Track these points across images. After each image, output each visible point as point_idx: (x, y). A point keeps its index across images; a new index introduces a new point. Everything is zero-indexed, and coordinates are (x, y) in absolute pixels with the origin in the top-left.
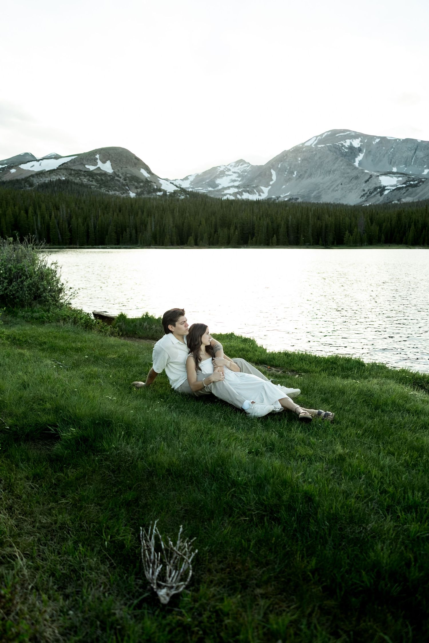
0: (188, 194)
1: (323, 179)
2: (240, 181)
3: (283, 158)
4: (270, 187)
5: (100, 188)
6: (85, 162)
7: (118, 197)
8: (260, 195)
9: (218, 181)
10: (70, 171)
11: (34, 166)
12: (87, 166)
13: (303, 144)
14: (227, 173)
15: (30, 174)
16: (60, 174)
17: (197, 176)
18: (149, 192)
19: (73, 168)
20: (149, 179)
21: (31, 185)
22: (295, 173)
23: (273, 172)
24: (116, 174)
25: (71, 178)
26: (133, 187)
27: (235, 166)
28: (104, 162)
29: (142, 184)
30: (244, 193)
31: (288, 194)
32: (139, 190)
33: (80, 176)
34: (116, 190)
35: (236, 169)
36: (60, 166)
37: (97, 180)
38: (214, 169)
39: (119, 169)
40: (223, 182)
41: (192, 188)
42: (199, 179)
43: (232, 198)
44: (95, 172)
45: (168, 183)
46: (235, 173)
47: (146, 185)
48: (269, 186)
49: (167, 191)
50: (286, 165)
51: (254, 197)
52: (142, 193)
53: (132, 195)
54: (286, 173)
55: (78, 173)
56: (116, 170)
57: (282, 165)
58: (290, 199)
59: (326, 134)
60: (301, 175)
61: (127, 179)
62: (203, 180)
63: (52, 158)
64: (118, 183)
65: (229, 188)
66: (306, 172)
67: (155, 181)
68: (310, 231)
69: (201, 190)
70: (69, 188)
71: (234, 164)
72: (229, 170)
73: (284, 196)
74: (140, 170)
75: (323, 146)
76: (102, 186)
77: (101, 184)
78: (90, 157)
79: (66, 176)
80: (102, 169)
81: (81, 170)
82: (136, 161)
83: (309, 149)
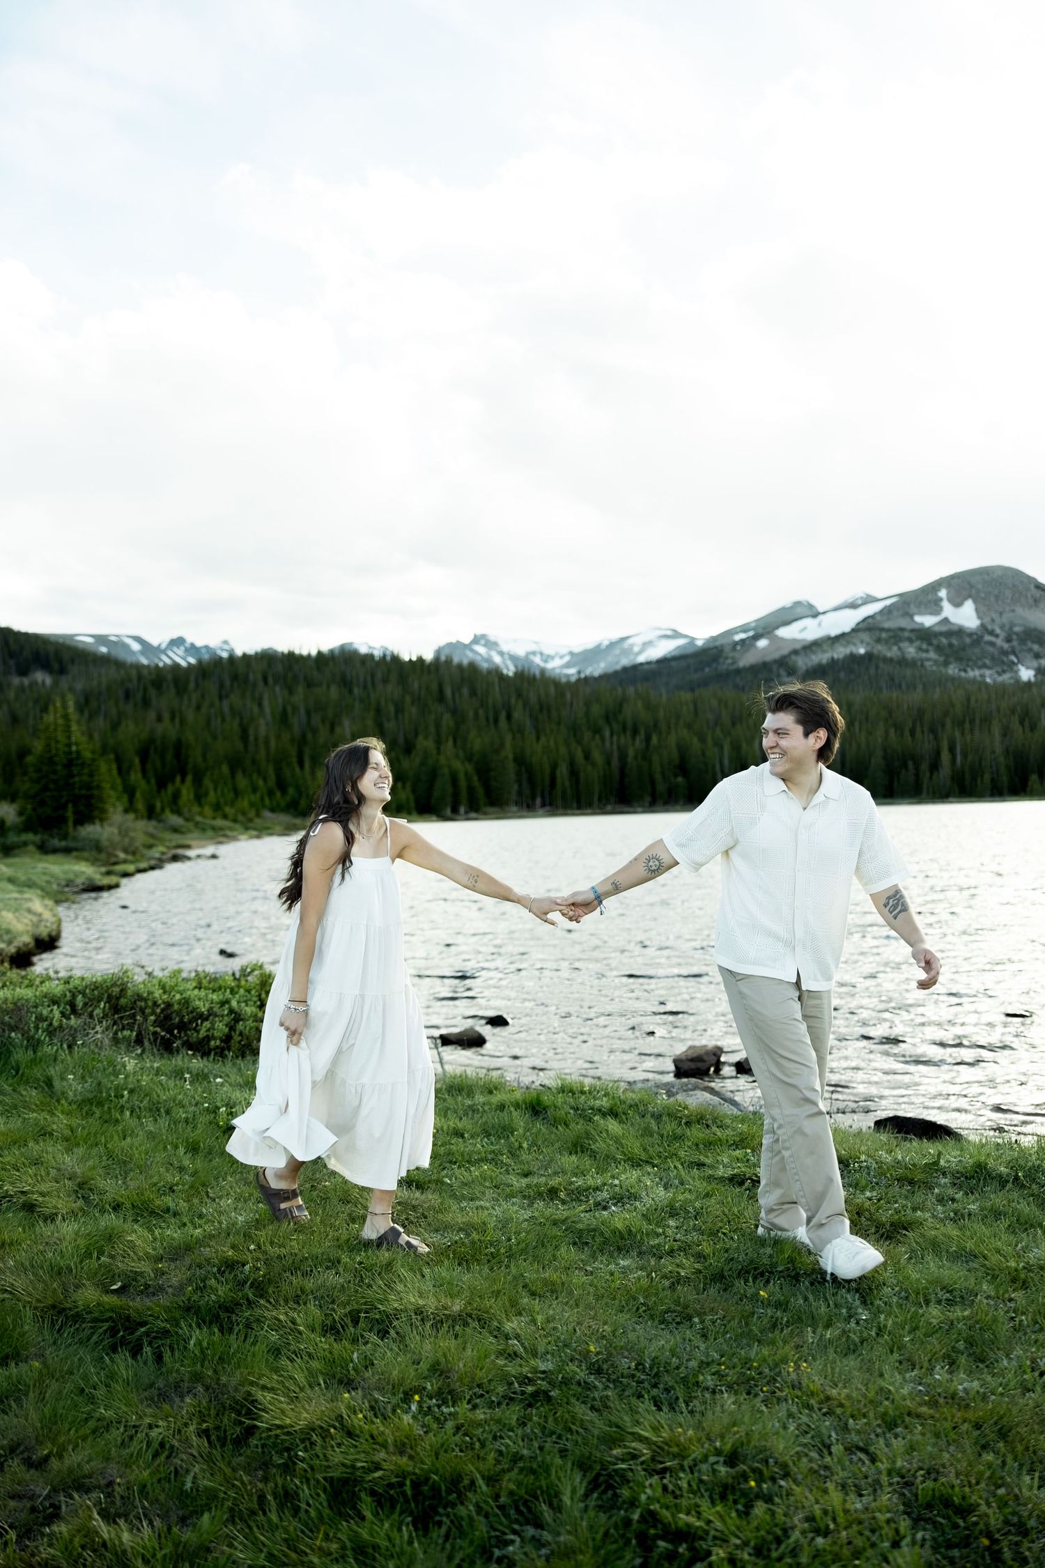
5: (946, 664)
6: (913, 609)
7: (982, 685)
10: (877, 633)
11: (805, 629)
12: (918, 619)
15: (794, 649)
16: (857, 642)
19: (886, 625)
24: (986, 629)
25: (880, 649)
26: (1029, 656)
28: (957, 604)
32: (1044, 662)
33: (901, 641)
34: (985, 666)
36: (858, 624)
37: (939, 649)
39: (995, 616)
44: (937, 629)
53: (1026, 674)
55: (896, 636)
56: (987, 620)
61: (1014, 637)
63: (848, 607)
64: (991, 649)
70: (872, 671)
76: (952, 659)
77: (947, 656)
78: (926, 597)
79: (868, 644)
80: (953, 620)
81: (902, 630)
82: (1038, 593)
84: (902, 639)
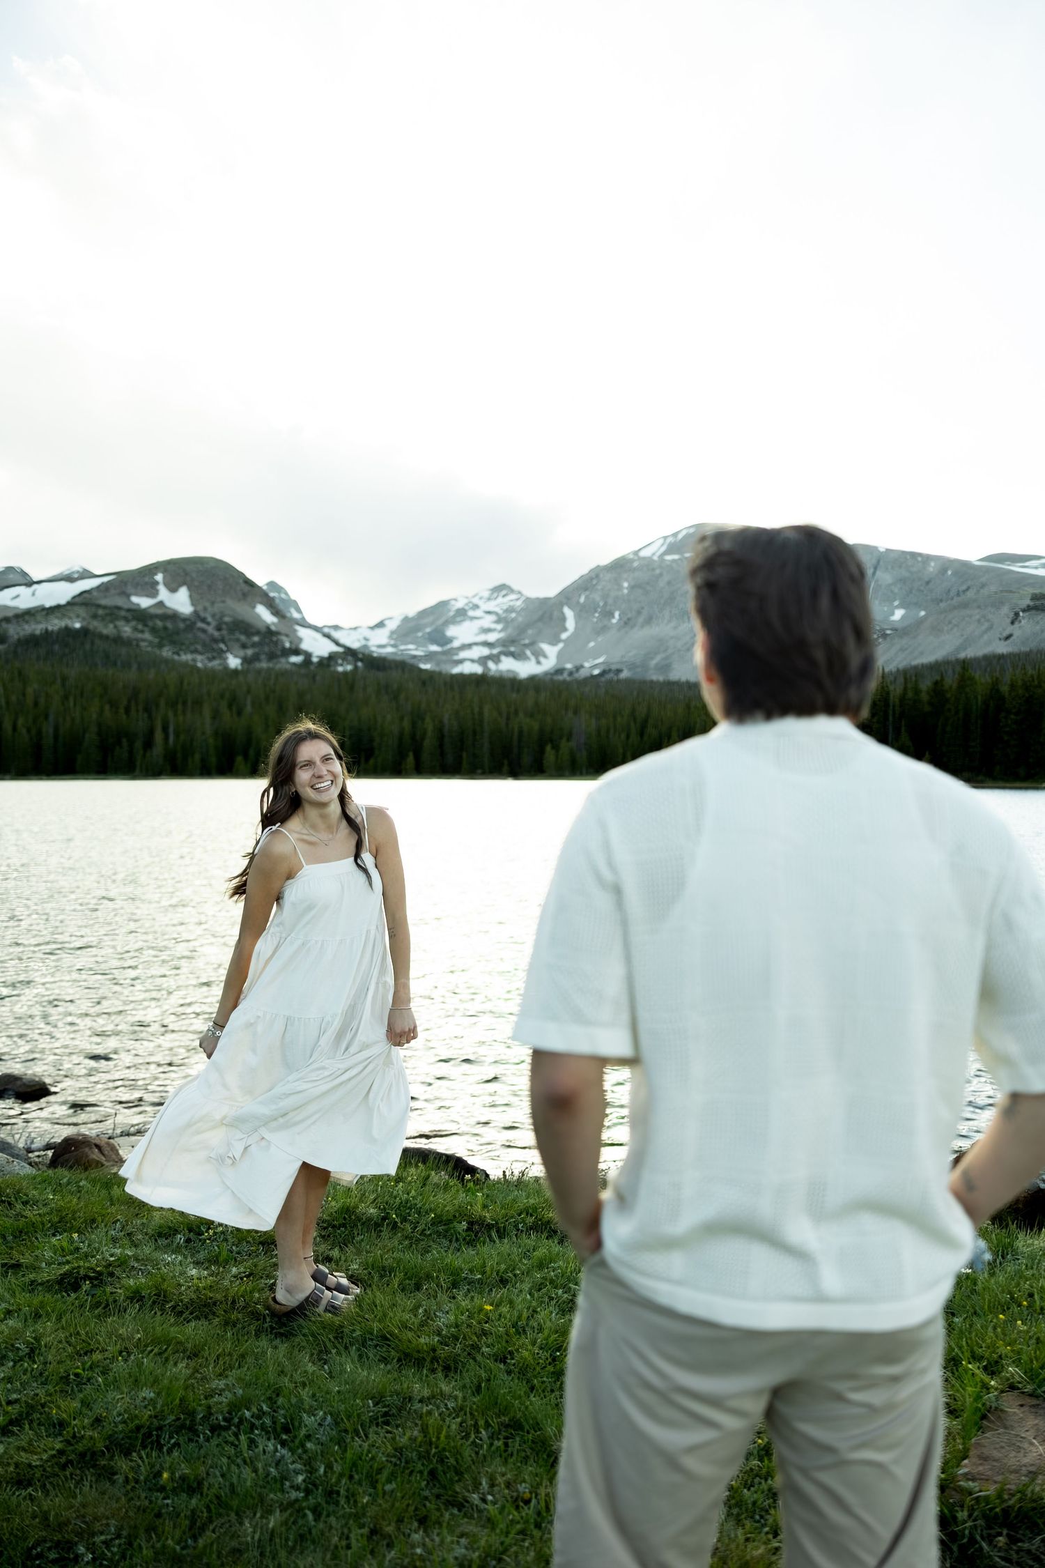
0: (361, 660)
1: (675, 628)
2: (500, 631)
3: (588, 582)
4: (561, 645)
5: (160, 646)
6: (130, 589)
7: (194, 668)
8: (539, 663)
9: (451, 631)
10: (93, 609)
11: (17, 596)
12: (135, 599)
13: (636, 553)
14: (471, 613)
15: (2, 616)
16: (72, 615)
17: (406, 619)
18: (272, 657)
19: (103, 602)
20: (273, 628)
22: (617, 614)
23: (568, 613)
24: (199, 616)
25: (96, 625)
26: (236, 646)
27: (489, 599)
28: (173, 590)
29: (256, 639)
31: (601, 660)
32: (250, 652)
34: (196, 651)
35: (491, 606)
36: (74, 597)
37: (154, 630)
38: (443, 604)
39: (206, 604)
40: (461, 634)
41: (393, 646)
42: (409, 628)
43: (478, 669)
44: (153, 611)
45: (318, 636)
46: (489, 613)
47: (267, 640)
48: (559, 642)
49: (314, 655)
50: (597, 597)
51: (525, 669)
52: (256, 658)
53: (234, 662)
54: (597, 615)
55: (113, 614)
56: (200, 608)
57: (587, 597)
58: (604, 672)
59: (684, 533)
60: (629, 619)
61: (224, 626)
62: (417, 628)
63: (59, 581)
64: (202, 635)
65: (469, 646)
66: (639, 613)
67: (287, 632)
68: (486, 745)
69: (412, 650)
70: (88, 647)
71: (486, 594)
72: (476, 607)
73: (592, 665)
74: (254, 607)
75: (676, 557)
76: (165, 642)
77: (162, 638)
78: (142, 579)
79: (84, 619)
80: (168, 604)
81: (119, 608)
82: (246, 588)
83: (648, 564)
84: (117, 618)
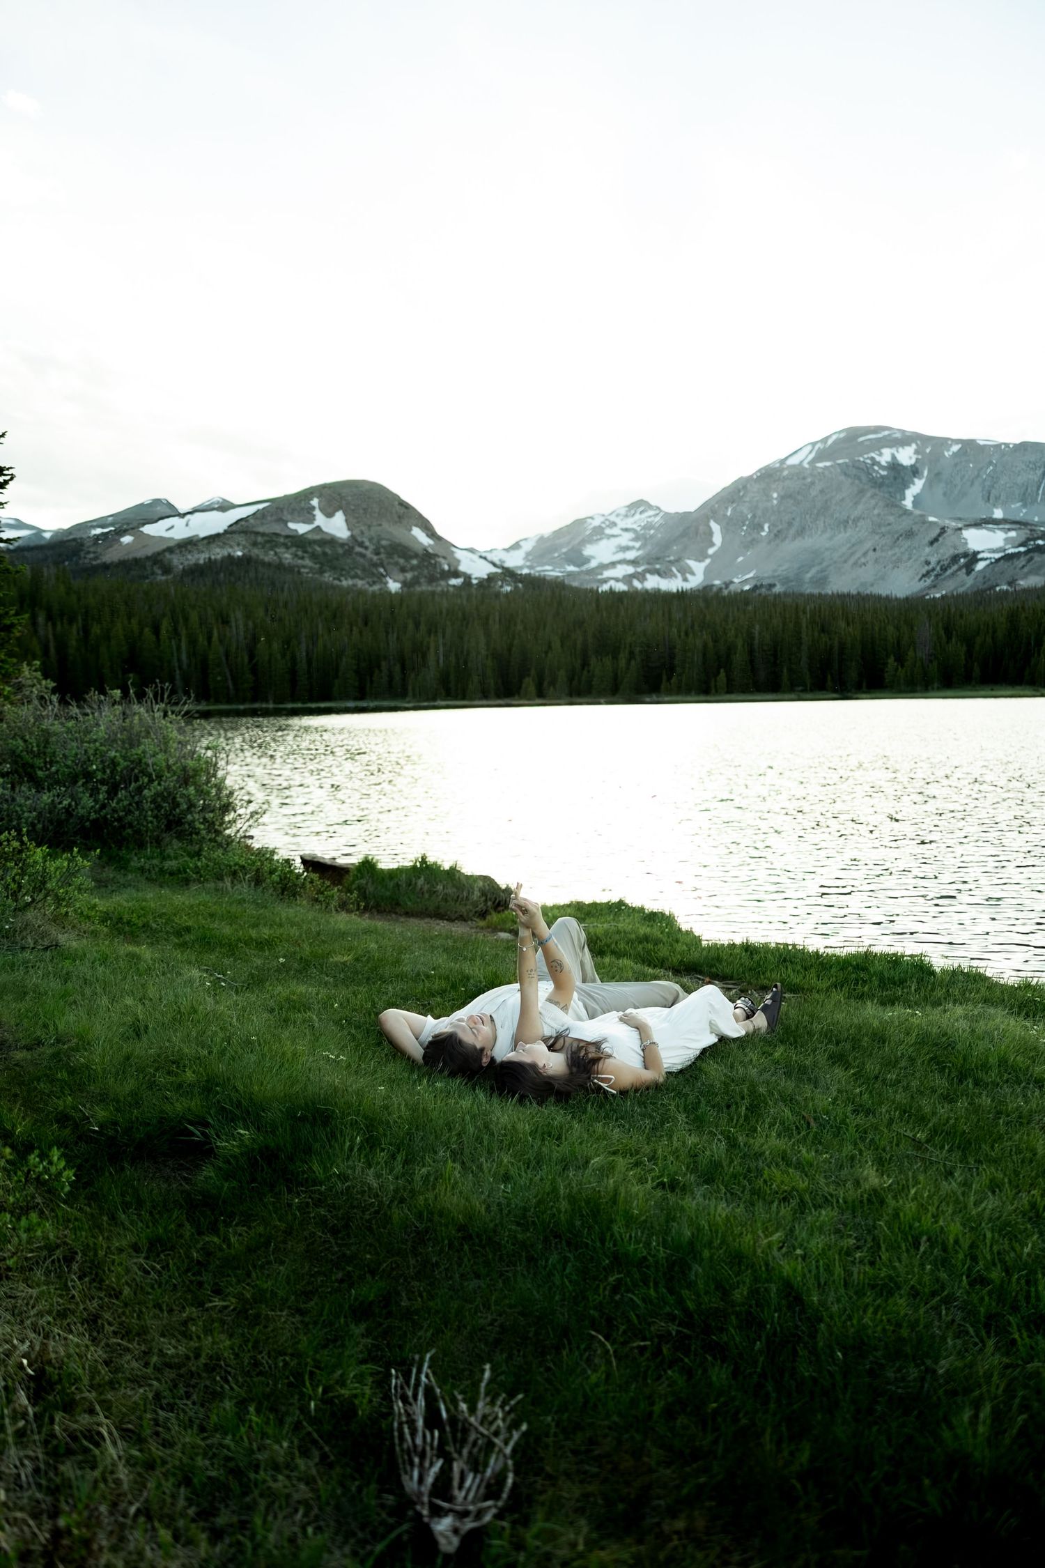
0: (521, 582)
1: (831, 539)
2: (639, 549)
3: (736, 493)
4: (708, 561)
5: (321, 572)
6: (286, 516)
7: (361, 593)
8: (685, 580)
9: (588, 551)
10: (253, 537)
11: (172, 527)
12: (292, 525)
13: (783, 461)
14: (608, 531)
15: (164, 547)
16: (232, 544)
17: (541, 539)
18: (432, 579)
19: (261, 529)
20: (430, 550)
21: (167, 570)
22: (766, 527)
23: (715, 527)
24: (356, 541)
25: (256, 552)
26: (395, 570)
27: (626, 516)
28: (329, 515)
29: (415, 562)
30: (648, 576)
31: (752, 575)
32: (409, 576)
33: (276, 546)
34: (356, 576)
35: (629, 523)
36: (231, 526)
37: (314, 556)
38: (579, 523)
39: (363, 528)
40: (600, 553)
41: (529, 567)
42: (545, 548)
43: (621, 587)
44: (310, 536)
45: (475, 557)
46: (626, 530)
47: (426, 564)
48: (706, 558)
49: (473, 576)
50: (745, 509)
51: (672, 585)
52: (415, 581)
53: (394, 586)
54: (745, 528)
55: (272, 541)
56: (356, 532)
57: (734, 510)
58: (755, 588)
59: (834, 437)
60: (779, 532)
61: (382, 550)
62: (555, 548)
63: (213, 509)
64: (362, 560)
65: (613, 565)
66: (790, 524)
67: (445, 555)
68: (804, 660)
69: (551, 571)
70: (252, 574)
71: (623, 511)
72: (614, 524)
73: (742, 580)
74: (411, 530)
75: (828, 464)
76: (326, 568)
77: (322, 564)
78: (298, 504)
79: (244, 547)
80: (325, 529)
81: (277, 535)
82: (402, 510)
83: (798, 471)
84: (277, 545)
